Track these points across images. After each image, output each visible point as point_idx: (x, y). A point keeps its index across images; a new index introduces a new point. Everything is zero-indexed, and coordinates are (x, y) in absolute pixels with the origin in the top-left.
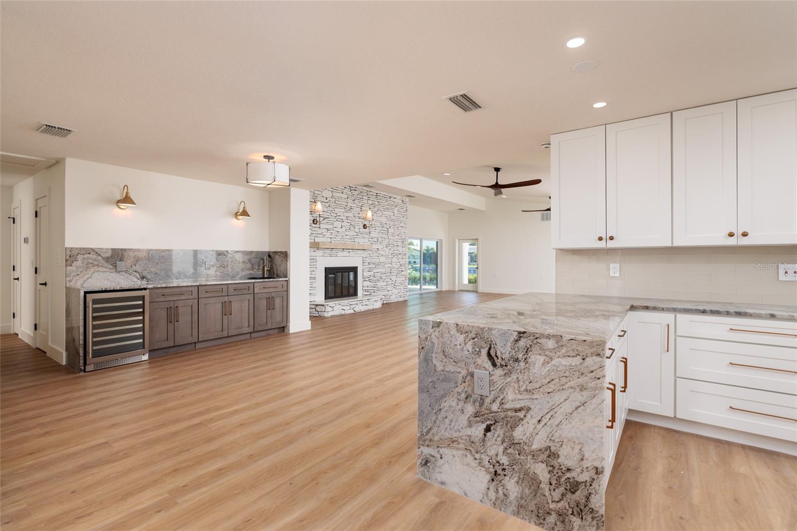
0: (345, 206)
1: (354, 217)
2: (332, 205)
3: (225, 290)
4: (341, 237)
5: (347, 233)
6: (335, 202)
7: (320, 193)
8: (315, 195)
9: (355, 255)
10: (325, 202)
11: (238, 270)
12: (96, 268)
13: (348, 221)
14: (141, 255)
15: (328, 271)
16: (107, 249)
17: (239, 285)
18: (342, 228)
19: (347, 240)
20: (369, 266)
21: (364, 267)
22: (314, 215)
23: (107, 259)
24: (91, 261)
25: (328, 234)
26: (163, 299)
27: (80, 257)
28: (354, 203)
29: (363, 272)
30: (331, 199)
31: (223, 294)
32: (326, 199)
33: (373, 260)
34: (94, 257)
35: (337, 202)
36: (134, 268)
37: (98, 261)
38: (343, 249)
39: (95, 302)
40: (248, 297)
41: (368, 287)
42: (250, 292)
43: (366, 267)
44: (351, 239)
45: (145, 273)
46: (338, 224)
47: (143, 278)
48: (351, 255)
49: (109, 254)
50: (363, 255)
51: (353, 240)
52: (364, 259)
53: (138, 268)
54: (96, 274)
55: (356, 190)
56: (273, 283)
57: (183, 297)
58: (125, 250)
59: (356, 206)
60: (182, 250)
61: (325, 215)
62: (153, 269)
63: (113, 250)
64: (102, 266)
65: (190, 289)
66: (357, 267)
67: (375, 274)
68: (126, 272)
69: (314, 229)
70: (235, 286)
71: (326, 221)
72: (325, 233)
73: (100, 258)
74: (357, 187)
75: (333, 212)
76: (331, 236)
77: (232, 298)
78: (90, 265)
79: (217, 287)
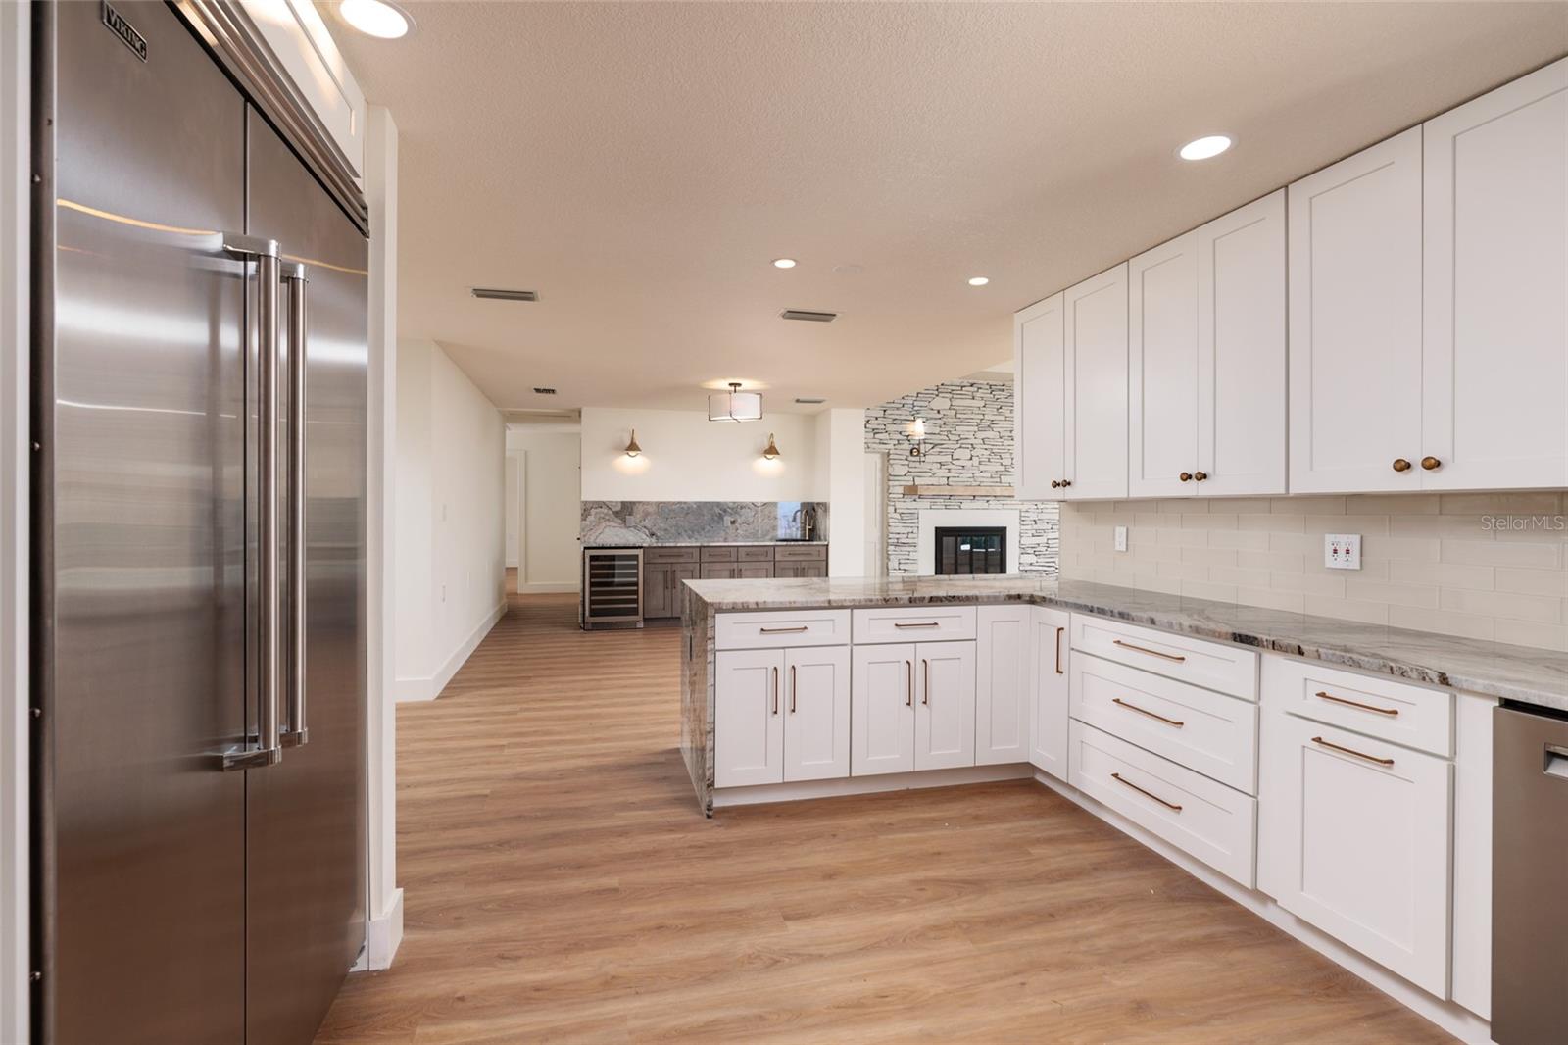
0: (978, 421)
1: (1001, 438)
2: (950, 421)
3: (734, 554)
4: (971, 476)
5: (982, 468)
6: (956, 415)
7: (927, 403)
8: (916, 408)
9: (1000, 506)
10: (936, 419)
11: (768, 528)
12: (607, 523)
13: (986, 447)
14: (651, 509)
15: (941, 533)
16: (617, 502)
17: (754, 549)
18: (971, 459)
19: (984, 480)
20: (1035, 527)
21: (1023, 528)
22: (912, 442)
23: (617, 513)
24: (602, 515)
25: (943, 472)
26: (659, 561)
27: (593, 511)
28: (1000, 414)
29: (1021, 537)
30: (948, 412)
31: (732, 559)
32: (939, 412)
33: (1044, 516)
34: (606, 511)
35: (958, 415)
36: (643, 523)
37: (609, 515)
38: (974, 496)
39: (593, 558)
40: (765, 565)
41: (1031, 564)
42: (768, 559)
43: (1029, 527)
44: (991, 477)
45: (654, 530)
46: (964, 454)
47: (652, 535)
48: (991, 506)
49: (619, 508)
50: (1021, 507)
51: (998, 480)
52: (1023, 514)
53: (646, 523)
54: (606, 530)
55: (1003, 390)
56: (803, 548)
57: (681, 560)
58: (634, 503)
59: (1004, 418)
60: (695, 503)
61: (936, 439)
62: (662, 525)
63: (623, 503)
64: (613, 521)
65: (690, 550)
66: (1005, 528)
67: (1049, 542)
68: (635, 527)
69: (912, 464)
70: (745, 549)
71: (937, 449)
72: (935, 470)
73: (610, 512)
74: (1007, 384)
75: (953, 432)
76: (949, 475)
77: (741, 565)
78: (602, 520)
79: (724, 549)
